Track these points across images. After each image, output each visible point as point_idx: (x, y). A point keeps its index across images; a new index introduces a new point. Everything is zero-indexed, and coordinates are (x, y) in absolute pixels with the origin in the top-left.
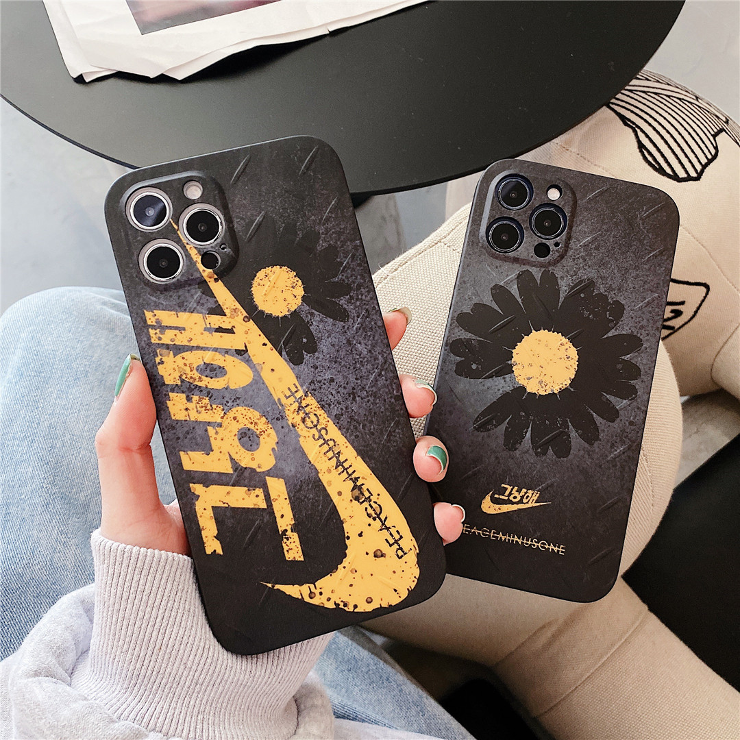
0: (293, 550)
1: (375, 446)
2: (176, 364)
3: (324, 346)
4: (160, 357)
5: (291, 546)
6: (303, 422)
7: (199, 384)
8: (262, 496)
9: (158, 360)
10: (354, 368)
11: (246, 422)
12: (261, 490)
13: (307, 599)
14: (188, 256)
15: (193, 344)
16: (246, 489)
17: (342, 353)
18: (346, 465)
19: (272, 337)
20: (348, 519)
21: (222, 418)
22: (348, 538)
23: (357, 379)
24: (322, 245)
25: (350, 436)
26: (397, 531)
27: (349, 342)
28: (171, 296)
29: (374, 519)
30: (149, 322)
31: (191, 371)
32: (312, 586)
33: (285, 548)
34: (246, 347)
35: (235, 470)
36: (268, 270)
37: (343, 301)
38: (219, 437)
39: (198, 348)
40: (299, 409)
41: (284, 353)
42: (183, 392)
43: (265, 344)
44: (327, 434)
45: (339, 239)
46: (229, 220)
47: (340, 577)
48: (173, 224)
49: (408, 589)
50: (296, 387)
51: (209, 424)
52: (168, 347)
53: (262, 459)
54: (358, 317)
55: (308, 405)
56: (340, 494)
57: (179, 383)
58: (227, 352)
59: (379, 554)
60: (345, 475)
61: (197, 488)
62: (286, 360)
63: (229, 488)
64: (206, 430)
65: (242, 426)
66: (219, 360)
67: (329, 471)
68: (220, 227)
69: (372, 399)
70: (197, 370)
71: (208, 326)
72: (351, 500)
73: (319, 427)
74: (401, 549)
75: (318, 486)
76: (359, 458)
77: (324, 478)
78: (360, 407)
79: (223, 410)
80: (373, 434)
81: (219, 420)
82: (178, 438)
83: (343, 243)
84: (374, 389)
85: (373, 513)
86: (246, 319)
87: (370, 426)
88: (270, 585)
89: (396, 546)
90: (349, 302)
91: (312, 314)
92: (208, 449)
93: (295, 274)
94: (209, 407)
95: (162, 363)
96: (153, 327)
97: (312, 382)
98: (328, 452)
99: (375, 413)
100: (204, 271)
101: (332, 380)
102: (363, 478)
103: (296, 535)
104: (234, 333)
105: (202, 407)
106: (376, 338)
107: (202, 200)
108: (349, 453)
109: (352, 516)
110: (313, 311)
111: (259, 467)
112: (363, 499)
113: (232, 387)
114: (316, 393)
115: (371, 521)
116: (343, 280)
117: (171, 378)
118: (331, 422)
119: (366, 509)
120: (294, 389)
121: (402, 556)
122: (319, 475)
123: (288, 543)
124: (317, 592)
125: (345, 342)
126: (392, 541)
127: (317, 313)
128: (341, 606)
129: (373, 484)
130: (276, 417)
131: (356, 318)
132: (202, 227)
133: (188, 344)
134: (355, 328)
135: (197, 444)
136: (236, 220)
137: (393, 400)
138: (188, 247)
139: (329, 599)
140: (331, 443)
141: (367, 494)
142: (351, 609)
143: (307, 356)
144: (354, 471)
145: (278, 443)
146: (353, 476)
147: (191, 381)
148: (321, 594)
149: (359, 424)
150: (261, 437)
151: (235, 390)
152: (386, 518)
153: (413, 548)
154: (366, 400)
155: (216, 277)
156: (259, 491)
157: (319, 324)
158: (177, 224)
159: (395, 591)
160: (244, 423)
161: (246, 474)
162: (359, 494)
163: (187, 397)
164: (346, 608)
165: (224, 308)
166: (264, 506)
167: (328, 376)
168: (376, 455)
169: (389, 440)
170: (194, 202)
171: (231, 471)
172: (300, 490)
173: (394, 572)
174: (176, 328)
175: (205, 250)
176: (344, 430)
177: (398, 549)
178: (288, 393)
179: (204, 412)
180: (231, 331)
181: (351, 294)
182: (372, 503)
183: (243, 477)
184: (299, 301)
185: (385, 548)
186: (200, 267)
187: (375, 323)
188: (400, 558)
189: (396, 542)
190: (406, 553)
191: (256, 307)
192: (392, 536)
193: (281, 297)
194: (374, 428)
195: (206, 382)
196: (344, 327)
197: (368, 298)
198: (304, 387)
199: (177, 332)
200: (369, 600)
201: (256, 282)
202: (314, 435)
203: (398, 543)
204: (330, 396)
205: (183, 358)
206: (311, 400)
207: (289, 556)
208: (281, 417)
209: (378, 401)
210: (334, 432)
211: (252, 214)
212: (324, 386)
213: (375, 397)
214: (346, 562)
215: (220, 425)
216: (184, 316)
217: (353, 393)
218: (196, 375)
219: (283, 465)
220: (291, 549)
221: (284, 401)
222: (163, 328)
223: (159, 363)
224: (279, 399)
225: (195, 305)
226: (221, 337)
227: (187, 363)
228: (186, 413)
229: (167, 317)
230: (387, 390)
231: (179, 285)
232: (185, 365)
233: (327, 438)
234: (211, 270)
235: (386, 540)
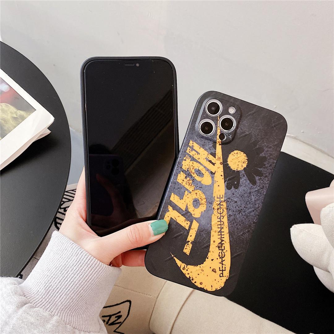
0: (187, 250)
1: (236, 234)
2: (189, 164)
3: (241, 189)
4: (186, 158)
5: (187, 248)
6: (217, 210)
7: (192, 175)
8: (189, 225)
9: (185, 158)
10: (246, 203)
11: (199, 197)
12: (190, 223)
13: (181, 269)
14: (216, 131)
15: (199, 160)
16: (185, 219)
17: (246, 195)
18: (222, 234)
19: (226, 175)
20: (212, 252)
21: (193, 191)
22: (208, 258)
23: (245, 207)
24: (262, 155)
25: (231, 225)
26: (225, 267)
27: (250, 193)
28: (202, 141)
29: (220, 258)
30: (190, 145)
31: (193, 169)
32: (186, 266)
33: (185, 247)
34: (215, 172)
35: (186, 211)
36: (239, 152)
37: (257, 178)
38: (188, 196)
39: (200, 163)
40: (219, 204)
41: (226, 182)
42: (186, 174)
43: (222, 176)
44: (223, 219)
45: (270, 156)
46: (237, 127)
47: (197, 269)
48: (218, 117)
49: (216, 289)
50: (223, 197)
51: (187, 190)
52: (190, 156)
53: (197, 213)
54: (259, 186)
55: (223, 205)
56: (214, 242)
57: (186, 170)
58: (208, 170)
59: (214, 271)
60: (220, 237)
61: (170, 208)
62: (225, 185)
63: (180, 215)
64: (185, 191)
65: (197, 197)
66: (204, 171)
67: (216, 232)
68: (233, 128)
69: (245, 217)
70: (195, 170)
71: (208, 158)
72: (216, 247)
73: (222, 215)
74: (222, 274)
75: (209, 234)
76: (228, 234)
77: (212, 233)
78: (240, 217)
79: (195, 188)
80: (238, 229)
81: (191, 191)
82: (175, 188)
83: (270, 158)
84: (248, 215)
85: (221, 256)
86: (221, 163)
87: (239, 226)
88: (173, 256)
89: (221, 272)
90: (259, 179)
91: (244, 176)
92: (181, 198)
93: (247, 159)
94: (191, 184)
95: (185, 160)
96: (190, 147)
97: (229, 198)
98: (219, 225)
99: (243, 223)
100: (218, 139)
101: (236, 202)
102: (225, 242)
103: (191, 245)
104: (214, 165)
105: (188, 183)
106: (260, 198)
107: (233, 115)
108: (226, 230)
109: (214, 252)
110: (245, 175)
111: (194, 215)
112: (221, 249)
113: (202, 183)
114: (228, 203)
115: (219, 258)
116: (262, 171)
117: (185, 167)
118: (226, 216)
119: (220, 253)
120: (221, 197)
121: (221, 276)
122: (211, 231)
123: (187, 246)
124: (186, 269)
125: (249, 192)
126: (221, 269)
127: (246, 176)
128: (191, 279)
129: (227, 246)
130: (210, 202)
131: (258, 186)
132: (227, 124)
133: (197, 159)
134: (255, 190)
135: (179, 194)
136: (239, 129)
137: (252, 222)
138: (218, 128)
139: (188, 274)
140: (222, 223)
141: (223, 248)
142: (193, 282)
143: (233, 188)
144: (224, 238)
145: (205, 211)
146: (222, 239)
147: (191, 172)
148: (187, 270)
149: (236, 223)
150: (201, 205)
151: (202, 184)
152: (224, 260)
153: (227, 276)
154: (243, 216)
155: (221, 143)
156: (189, 223)
157: (244, 180)
158: (220, 118)
159: (212, 286)
160: (198, 197)
161: (189, 214)
162: (220, 246)
163: (186, 176)
164: (192, 281)
165: (217, 155)
166: (187, 228)
167: (235, 200)
168: (235, 237)
169: (242, 235)
170: (230, 114)
171: (184, 210)
172: (202, 231)
173: (215, 280)
174: (197, 152)
175: (223, 133)
176: (229, 222)
177: (221, 273)
178: (219, 197)
179: (188, 185)
180: (214, 164)
181: (261, 177)
182: (223, 252)
183: (187, 214)
184: (242, 169)
185: (217, 270)
186: (218, 137)
187: (263, 193)
188: (220, 277)
189: (223, 270)
190: (223, 276)
191: (227, 161)
192: (222, 268)
193: (238, 163)
194: (240, 228)
195: (195, 175)
196: (252, 187)
197: (266, 182)
198: (225, 198)
199: (196, 153)
200: (201, 283)
201: (233, 153)
202: (218, 216)
203: (223, 271)
204: (232, 207)
205: (193, 163)
206: (225, 204)
207: (185, 251)
208: (211, 203)
209: (247, 219)
210: (225, 220)
211: (246, 130)
212: (232, 202)
213: (247, 217)
214: (202, 265)
215: (190, 193)
216: (202, 149)
217: (240, 211)
218: (193, 171)
219: (202, 219)
220: (187, 249)
221: (216, 198)
222: (193, 149)
223: (184, 160)
224: (214, 197)
225: (208, 148)
226: (209, 164)
227: (193, 165)
228: (182, 181)
229: (196, 147)
230: (252, 218)
231: (207, 139)
232: (192, 166)
233: (222, 220)
234: (221, 140)
235: (220, 268)
